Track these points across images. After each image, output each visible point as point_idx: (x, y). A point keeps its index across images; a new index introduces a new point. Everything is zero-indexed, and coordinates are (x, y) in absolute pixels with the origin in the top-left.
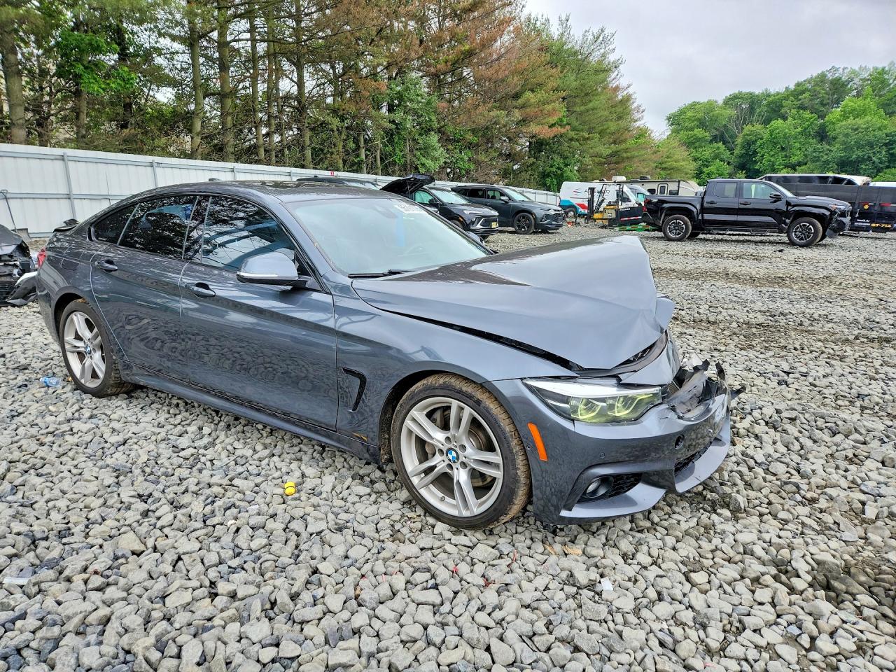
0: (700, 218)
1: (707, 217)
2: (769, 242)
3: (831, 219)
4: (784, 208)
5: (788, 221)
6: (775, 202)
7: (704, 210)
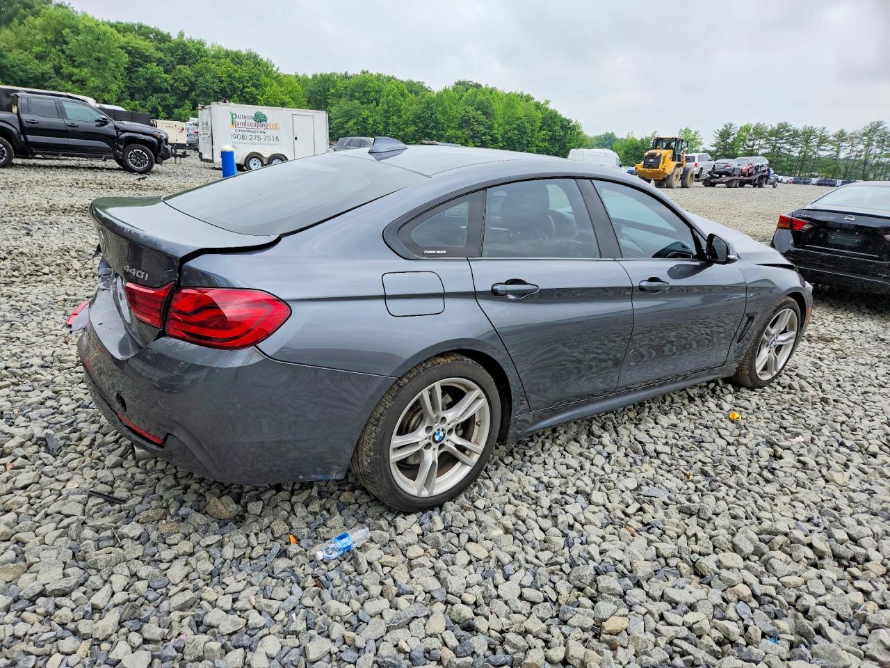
0: (23, 139)
1: (31, 138)
2: (108, 169)
3: (160, 146)
4: (114, 132)
5: (121, 147)
6: (102, 125)
7: (25, 130)
